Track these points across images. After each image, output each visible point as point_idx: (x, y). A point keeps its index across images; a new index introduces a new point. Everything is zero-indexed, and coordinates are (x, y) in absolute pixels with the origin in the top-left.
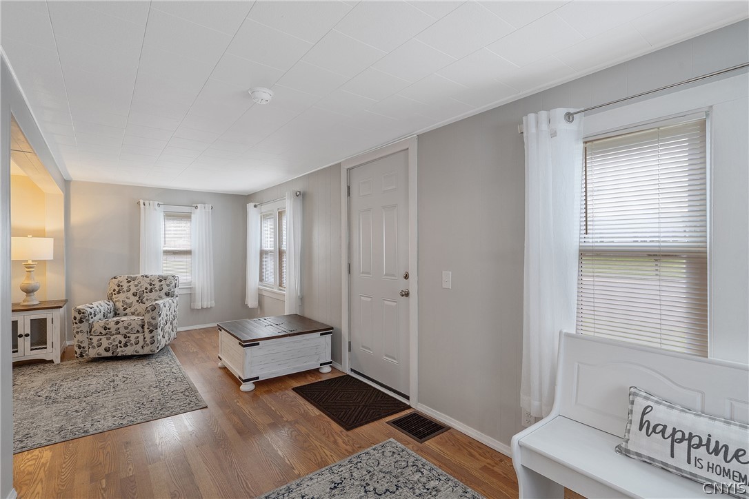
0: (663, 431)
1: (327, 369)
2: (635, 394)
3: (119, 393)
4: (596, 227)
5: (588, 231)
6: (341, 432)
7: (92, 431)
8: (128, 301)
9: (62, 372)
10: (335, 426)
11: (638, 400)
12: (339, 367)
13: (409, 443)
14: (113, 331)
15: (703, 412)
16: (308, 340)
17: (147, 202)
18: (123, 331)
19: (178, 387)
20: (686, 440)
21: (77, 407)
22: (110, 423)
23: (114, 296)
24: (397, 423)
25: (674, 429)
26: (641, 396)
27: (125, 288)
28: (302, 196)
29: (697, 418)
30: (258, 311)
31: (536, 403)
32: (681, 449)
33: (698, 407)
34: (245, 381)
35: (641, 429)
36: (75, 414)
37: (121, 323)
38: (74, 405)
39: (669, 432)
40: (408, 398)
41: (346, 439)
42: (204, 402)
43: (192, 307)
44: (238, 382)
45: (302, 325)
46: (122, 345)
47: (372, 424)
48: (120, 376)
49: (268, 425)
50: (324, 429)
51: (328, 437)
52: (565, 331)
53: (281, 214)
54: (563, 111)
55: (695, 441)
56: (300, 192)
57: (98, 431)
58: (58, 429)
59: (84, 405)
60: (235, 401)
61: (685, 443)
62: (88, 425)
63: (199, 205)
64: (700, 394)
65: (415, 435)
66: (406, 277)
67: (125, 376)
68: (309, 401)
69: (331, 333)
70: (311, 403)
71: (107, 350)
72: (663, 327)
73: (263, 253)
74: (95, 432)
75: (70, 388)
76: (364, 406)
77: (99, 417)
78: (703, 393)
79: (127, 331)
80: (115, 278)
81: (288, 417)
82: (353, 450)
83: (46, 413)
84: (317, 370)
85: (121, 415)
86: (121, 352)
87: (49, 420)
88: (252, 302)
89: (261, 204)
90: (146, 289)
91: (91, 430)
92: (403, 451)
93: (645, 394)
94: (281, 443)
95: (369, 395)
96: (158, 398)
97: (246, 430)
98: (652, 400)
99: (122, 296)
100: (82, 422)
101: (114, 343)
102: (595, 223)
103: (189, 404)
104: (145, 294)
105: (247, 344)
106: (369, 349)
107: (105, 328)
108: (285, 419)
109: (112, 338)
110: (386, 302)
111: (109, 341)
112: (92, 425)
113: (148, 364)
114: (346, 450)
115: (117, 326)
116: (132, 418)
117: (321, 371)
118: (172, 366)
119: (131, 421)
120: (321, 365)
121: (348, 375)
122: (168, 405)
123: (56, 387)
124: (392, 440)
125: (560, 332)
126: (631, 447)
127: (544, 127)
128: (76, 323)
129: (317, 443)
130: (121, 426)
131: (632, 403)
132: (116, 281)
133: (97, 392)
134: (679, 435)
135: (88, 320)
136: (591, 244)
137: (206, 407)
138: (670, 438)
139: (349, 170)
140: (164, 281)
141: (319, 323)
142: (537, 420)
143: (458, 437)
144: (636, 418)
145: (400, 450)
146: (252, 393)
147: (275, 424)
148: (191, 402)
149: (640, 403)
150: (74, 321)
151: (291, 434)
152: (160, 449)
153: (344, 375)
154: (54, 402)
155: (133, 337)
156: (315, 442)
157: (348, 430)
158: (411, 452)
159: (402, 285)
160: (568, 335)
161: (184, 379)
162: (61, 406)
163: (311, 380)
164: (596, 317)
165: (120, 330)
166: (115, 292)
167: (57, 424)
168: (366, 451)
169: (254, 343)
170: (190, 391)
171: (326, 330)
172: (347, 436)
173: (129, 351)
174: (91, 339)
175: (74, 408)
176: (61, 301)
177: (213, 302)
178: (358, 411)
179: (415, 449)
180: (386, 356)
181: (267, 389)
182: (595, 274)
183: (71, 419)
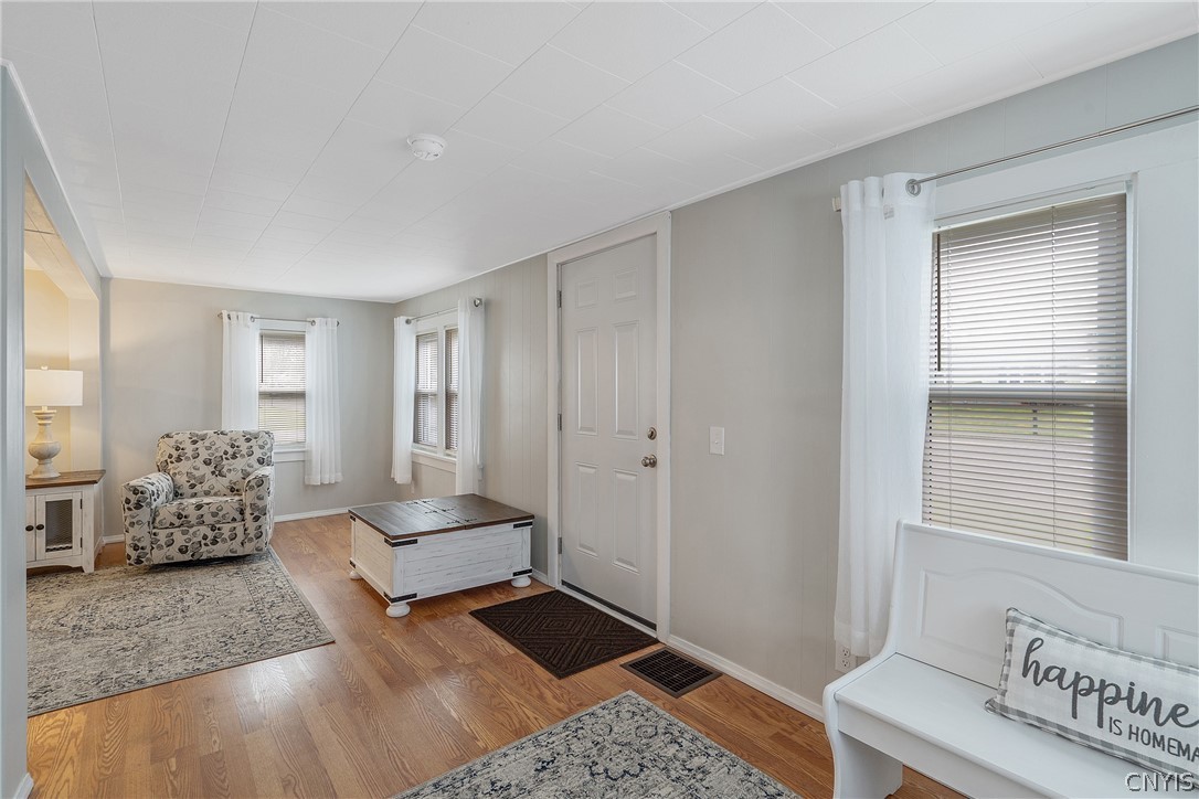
0: (1060, 678)
1: (523, 581)
2: (1016, 621)
3: (192, 620)
4: (953, 360)
5: (942, 366)
6: (550, 681)
7: (150, 681)
8: (197, 473)
9: (99, 586)
10: (540, 671)
11: (1020, 629)
12: (542, 578)
13: (657, 699)
14: (193, 520)
15: (1121, 648)
16: (495, 535)
17: (233, 315)
18: (209, 519)
19: (287, 610)
20: (1096, 691)
21: (125, 642)
22: (179, 668)
23: (170, 466)
24: (636, 667)
25: (1077, 674)
26: (1024, 623)
27: (189, 453)
28: (484, 306)
29: (1112, 657)
30: (413, 489)
31: (859, 635)
32: (1088, 704)
33: (1114, 640)
34: (394, 600)
35: (1025, 675)
36: (121, 654)
37: (206, 507)
38: (120, 639)
39: (1069, 678)
40: (653, 626)
41: (558, 692)
42: (329, 633)
43: (307, 483)
44: (382, 602)
45: (484, 511)
46: (208, 541)
47: (598, 668)
48: (193, 593)
49: (433, 670)
50: (522, 676)
51: (529, 689)
52: (904, 522)
53: (450, 334)
54: (905, 177)
55: (1110, 692)
56: (480, 300)
57: (161, 681)
58: (95, 677)
59: (136, 639)
60: (380, 632)
61: (1095, 696)
62: (144, 672)
63: (317, 320)
64: (1116, 621)
65: (667, 685)
66: (652, 436)
67: (200, 592)
68: (497, 632)
69: (530, 524)
70: (501, 635)
71: (182, 550)
72: (1058, 516)
73: (419, 397)
74: (156, 682)
75: (112, 611)
76: (584, 639)
77: (161, 658)
78: (1120, 618)
79: (216, 519)
80: (168, 436)
81: (464, 658)
82: (570, 709)
83: (75, 652)
84: (508, 583)
85: (196, 655)
86: (205, 552)
87: (80, 663)
88: (401, 475)
89: (418, 319)
90: (226, 453)
91: (148, 679)
92: (648, 710)
93: (1031, 620)
94: (454, 699)
95: (592, 623)
96: (256, 627)
97: (398, 678)
98: (1043, 630)
99: (184, 466)
100: (134, 667)
101: (195, 540)
102: (953, 353)
103: (305, 637)
104: (225, 462)
105: (396, 541)
106: (592, 550)
107: (179, 516)
108: (460, 661)
109: (191, 531)
110: (619, 475)
111: (187, 536)
112: (150, 671)
113: (237, 573)
114: (559, 709)
115: (200, 512)
116: (214, 660)
117: (515, 584)
118: (275, 577)
119: (213, 665)
120: (515, 574)
121: (558, 591)
122: (272, 639)
123: (89, 610)
124: (630, 692)
125: (898, 524)
126: (1010, 702)
127: (874, 201)
128: (129, 509)
129: (513, 699)
130: (198, 673)
131: (1012, 633)
132: (172, 442)
133: (155, 618)
134: (1084, 684)
135: (150, 504)
136: (947, 386)
137: (333, 642)
138: (1071, 688)
139: (560, 266)
140: (254, 440)
141: (510, 508)
142: (861, 661)
143: (736, 688)
144: (1018, 657)
145: (644, 708)
146: (405, 620)
147: (444, 668)
148: (307, 635)
149: (1024, 634)
150: (126, 506)
151: (470, 684)
152: (261, 708)
153: (551, 590)
154: (86, 635)
155: (226, 529)
156: (510, 697)
157: (560, 677)
158: (661, 712)
159: (646, 449)
160: (911, 529)
161: (295, 598)
162: (99, 641)
163: (500, 599)
164: (954, 501)
165: (205, 519)
166: (173, 459)
167: (94, 669)
168: (590, 710)
169: (410, 540)
170: (306, 616)
171: (523, 519)
172: (560, 687)
173: (221, 550)
174: (155, 534)
175: (121, 644)
176: (95, 472)
177: (340, 474)
178: (575, 648)
179: (668, 706)
180: (618, 560)
181: (429, 613)
182: (953, 433)
183: (114, 663)
